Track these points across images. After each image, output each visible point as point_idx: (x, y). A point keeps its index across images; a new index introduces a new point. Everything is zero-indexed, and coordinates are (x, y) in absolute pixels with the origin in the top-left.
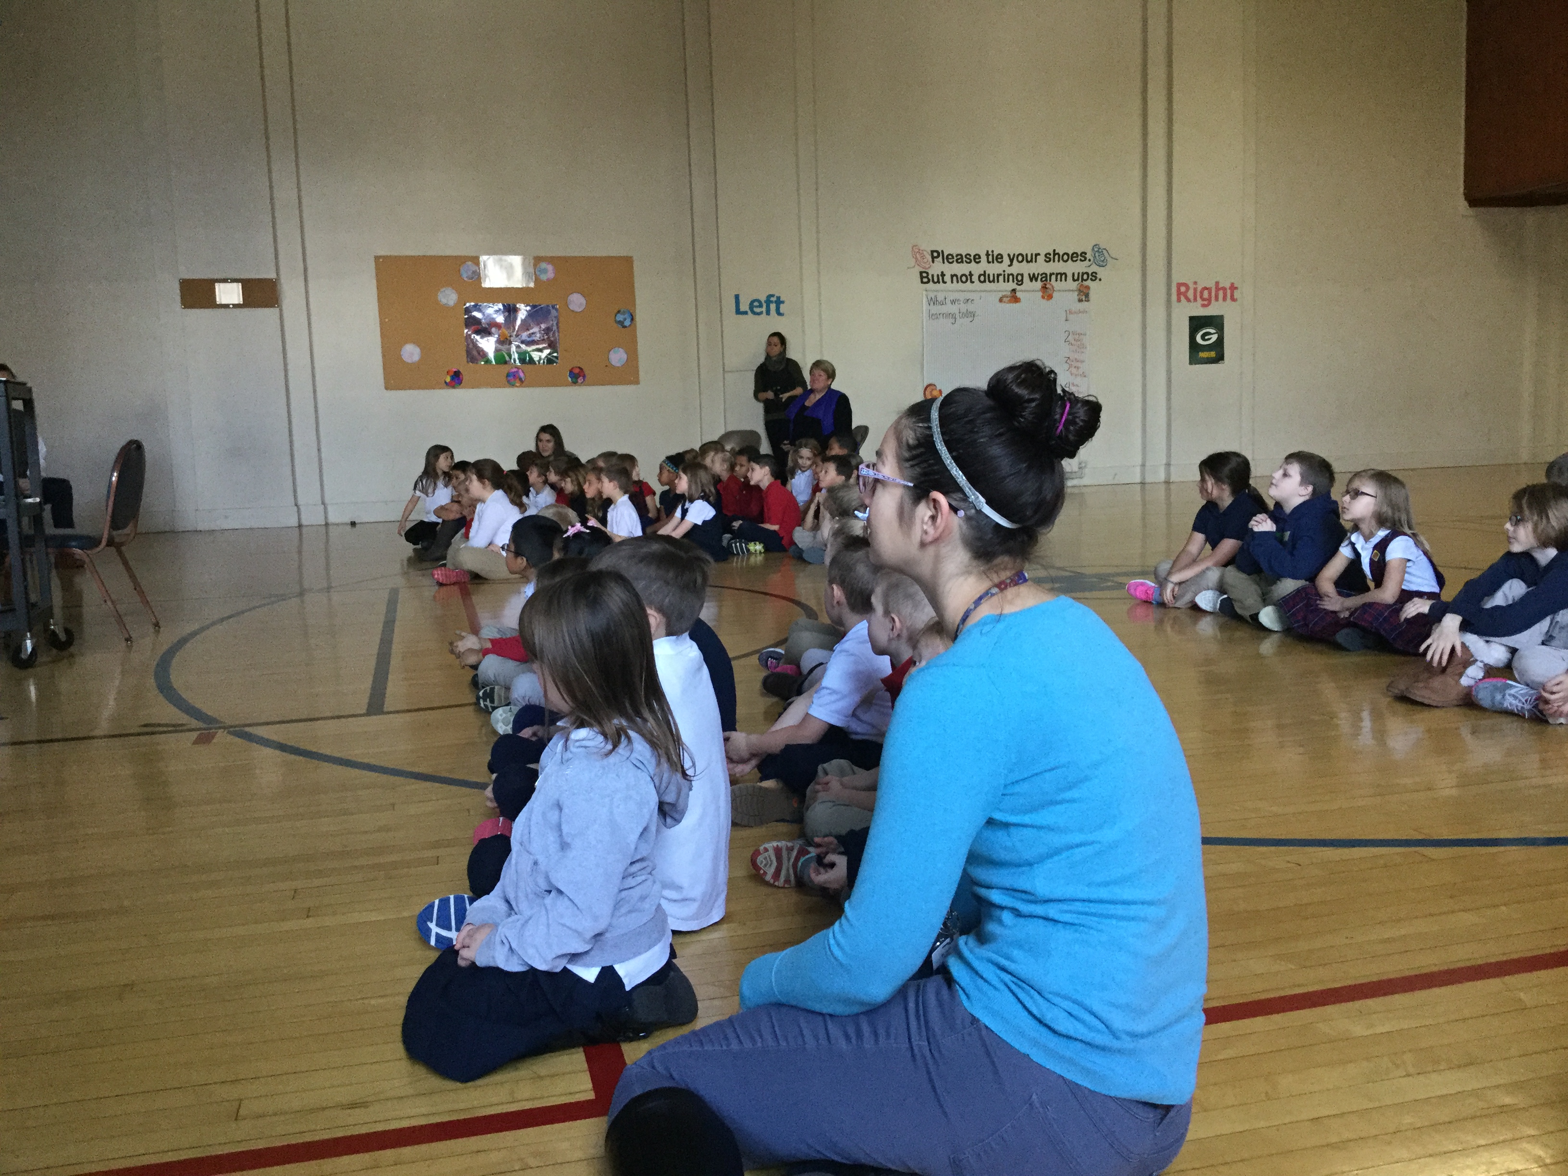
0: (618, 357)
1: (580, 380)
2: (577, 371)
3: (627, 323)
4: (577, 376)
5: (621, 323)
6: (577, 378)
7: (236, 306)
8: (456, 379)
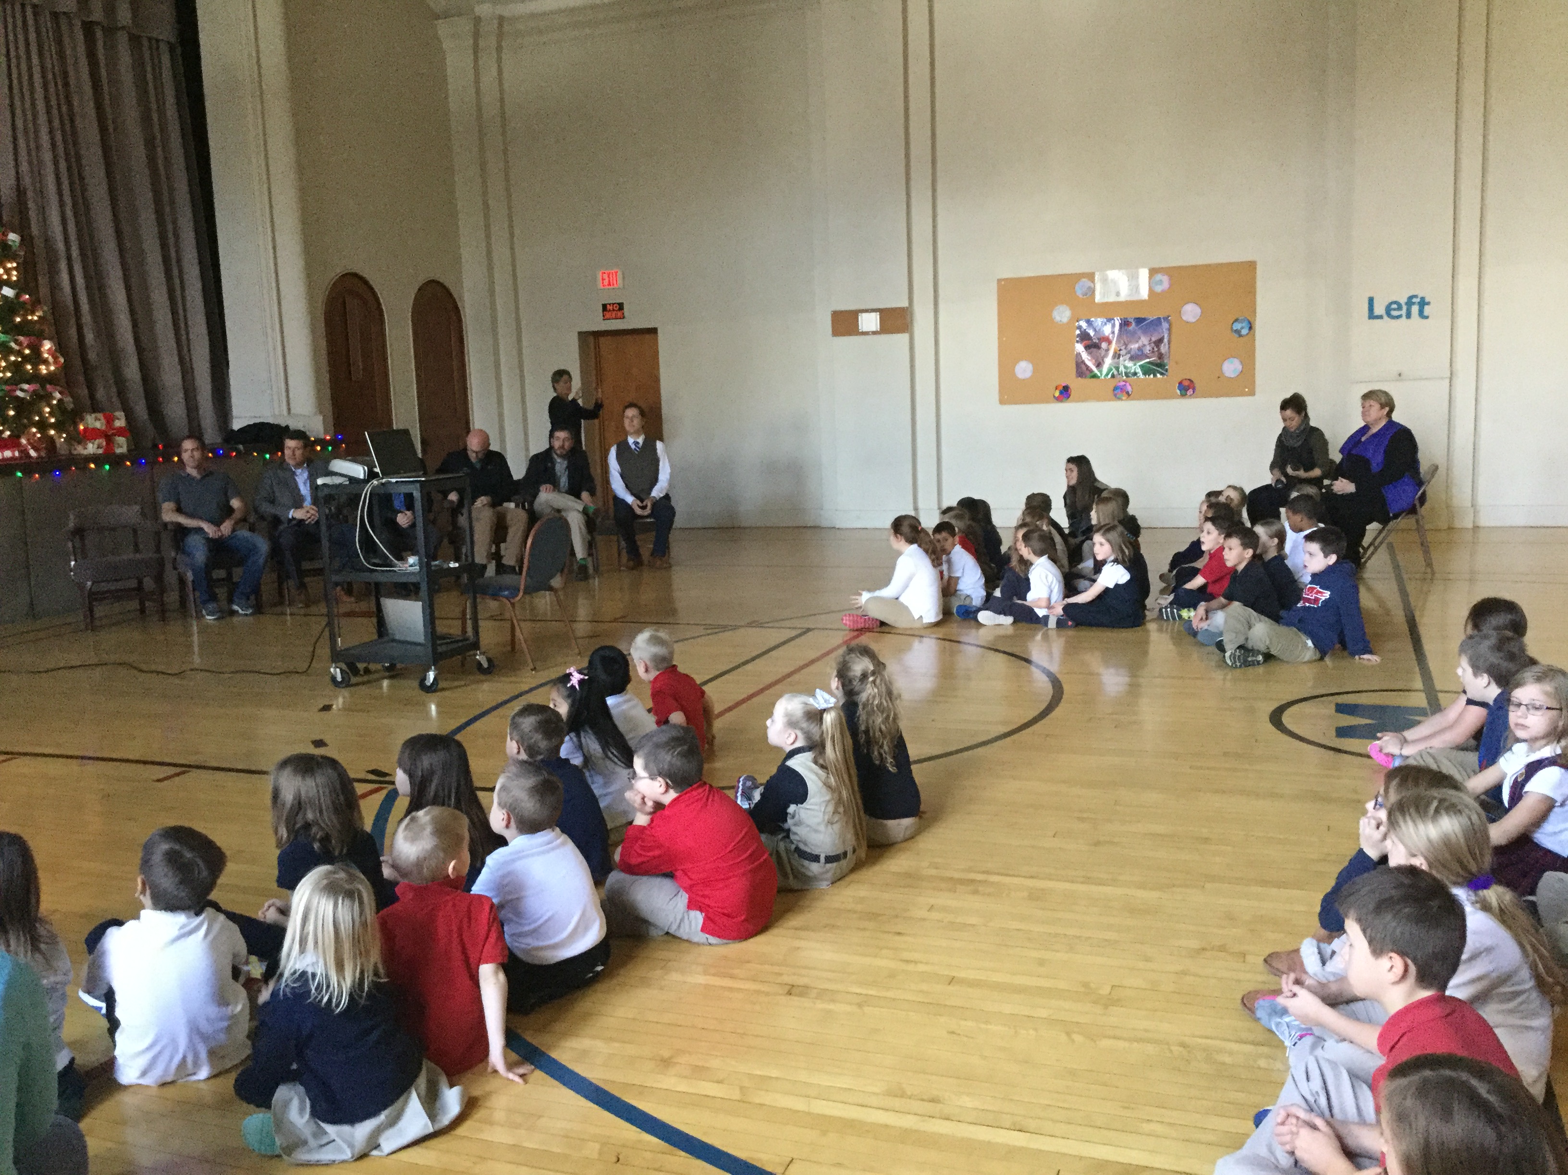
0: (1231, 368)
1: (1190, 392)
2: (1186, 383)
3: (1244, 332)
4: (1186, 388)
5: (1238, 332)
6: (1187, 390)
7: (874, 333)
8: (1065, 392)
